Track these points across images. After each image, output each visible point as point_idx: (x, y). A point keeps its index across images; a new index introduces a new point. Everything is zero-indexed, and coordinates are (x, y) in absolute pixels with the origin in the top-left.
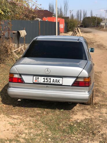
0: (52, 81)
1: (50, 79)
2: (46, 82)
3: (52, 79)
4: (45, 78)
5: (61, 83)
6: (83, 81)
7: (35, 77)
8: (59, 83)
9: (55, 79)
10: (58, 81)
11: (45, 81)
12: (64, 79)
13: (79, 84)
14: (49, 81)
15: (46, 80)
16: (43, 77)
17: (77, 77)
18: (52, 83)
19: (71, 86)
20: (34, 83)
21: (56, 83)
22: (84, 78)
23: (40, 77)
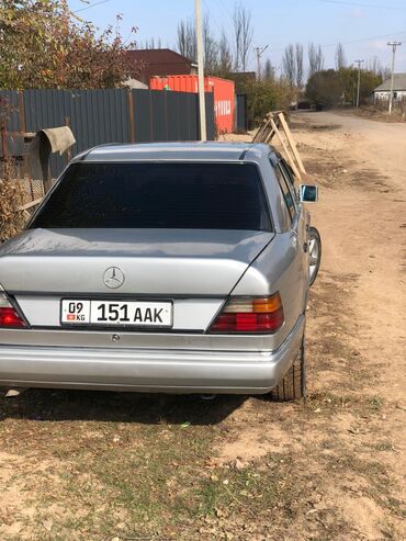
0: (131, 315)
1: (125, 307)
2: (109, 322)
3: (132, 306)
4: (107, 304)
5: (166, 322)
6: (251, 311)
7: (66, 303)
8: (158, 323)
9: (144, 306)
10: (157, 315)
11: (107, 315)
12: (180, 306)
13: (235, 323)
14: (122, 315)
15: (111, 311)
16: (100, 303)
17: (229, 299)
18: (131, 322)
19: (207, 332)
20: (65, 327)
21: (148, 322)
22: (255, 299)
23: (86, 303)
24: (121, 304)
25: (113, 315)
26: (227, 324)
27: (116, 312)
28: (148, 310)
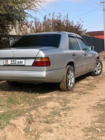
0: (17, 63)
1: (16, 61)
2: (13, 64)
3: (17, 60)
4: (12, 60)
5: (24, 64)
7: (5, 60)
8: (22, 64)
9: (19, 60)
10: (22, 62)
11: (12, 62)
12: (27, 60)
13: (37, 64)
15: (13, 62)
16: (11, 60)
17: (35, 58)
18: (17, 64)
19: (32, 66)
20: (5, 65)
21: (20, 64)
22: (41, 58)
23: (8, 60)
24: (15, 60)
25: (13, 63)
26: (35, 64)
27: (14, 62)
28: (20, 61)
